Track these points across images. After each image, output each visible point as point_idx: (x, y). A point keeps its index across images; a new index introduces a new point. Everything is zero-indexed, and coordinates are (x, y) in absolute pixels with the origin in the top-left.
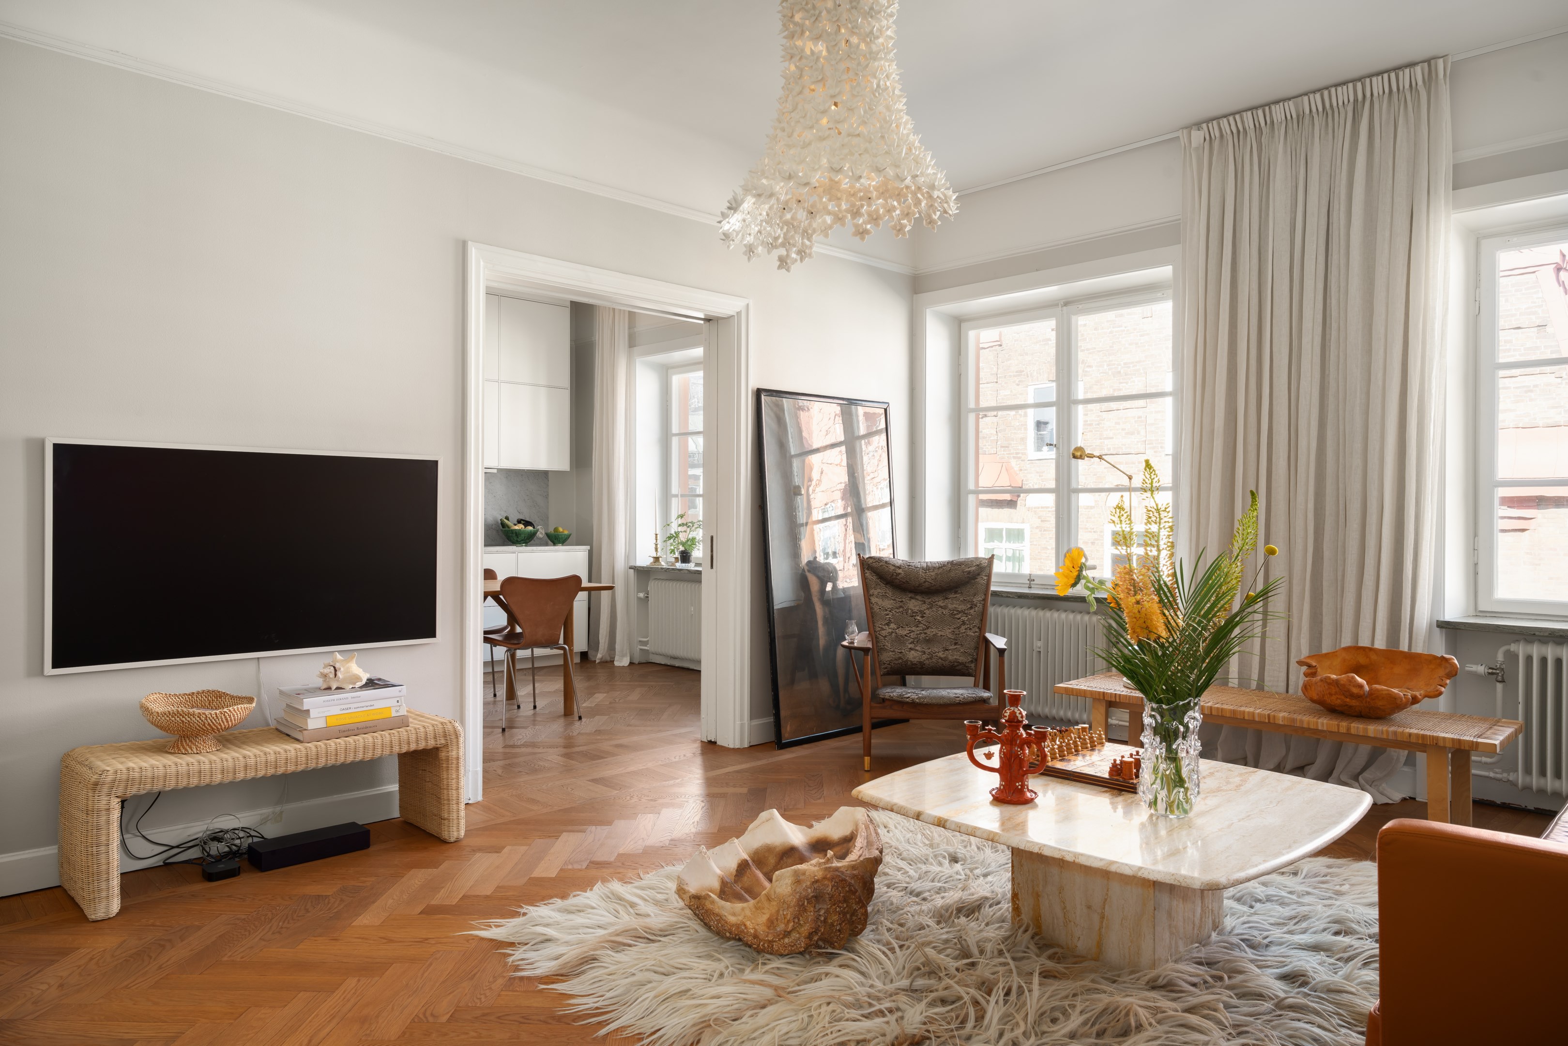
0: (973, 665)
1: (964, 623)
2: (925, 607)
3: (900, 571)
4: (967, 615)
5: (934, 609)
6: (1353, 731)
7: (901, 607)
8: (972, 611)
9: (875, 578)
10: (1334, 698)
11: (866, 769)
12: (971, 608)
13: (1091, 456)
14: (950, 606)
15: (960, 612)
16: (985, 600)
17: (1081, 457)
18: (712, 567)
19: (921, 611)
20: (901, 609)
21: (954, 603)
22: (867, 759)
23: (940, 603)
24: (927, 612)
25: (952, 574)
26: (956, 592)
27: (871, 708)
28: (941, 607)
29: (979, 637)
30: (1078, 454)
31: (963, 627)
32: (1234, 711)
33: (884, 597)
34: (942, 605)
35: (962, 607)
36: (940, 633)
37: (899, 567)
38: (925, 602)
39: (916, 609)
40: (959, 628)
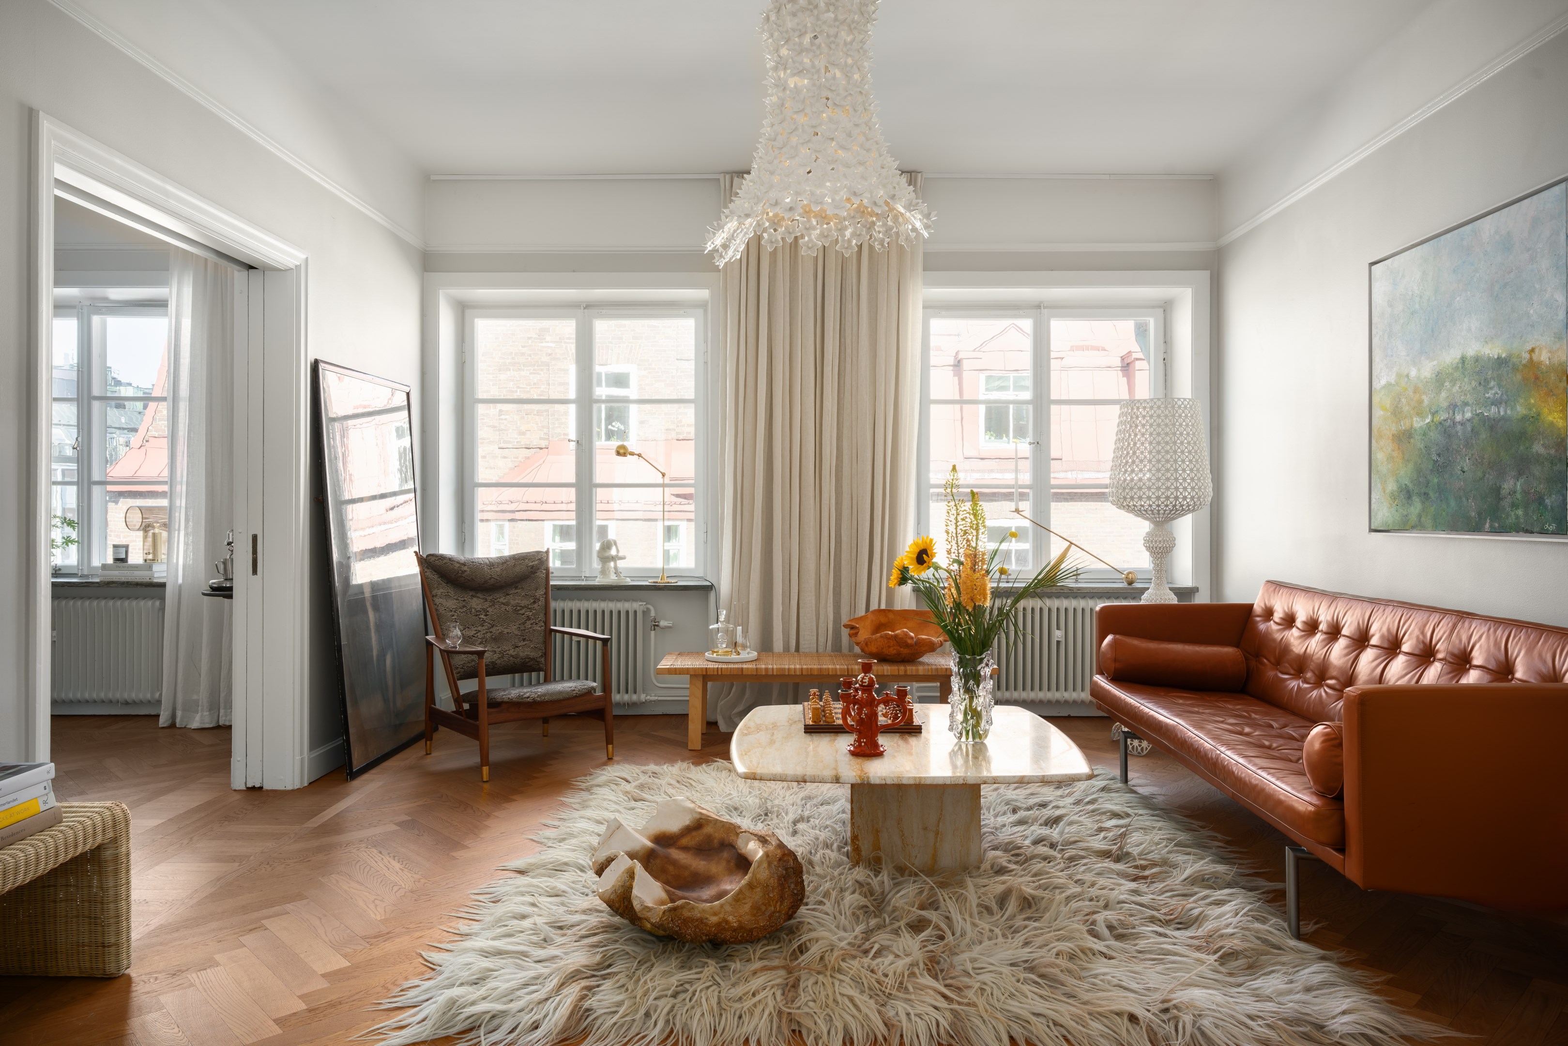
0: (543, 660)
1: (529, 618)
2: (487, 604)
3: (465, 568)
4: (531, 610)
5: (497, 606)
6: (909, 673)
7: (464, 606)
8: (536, 606)
9: (436, 577)
10: (891, 649)
11: (485, 780)
12: (534, 602)
13: (632, 454)
14: (513, 602)
15: (523, 608)
16: (546, 594)
17: (624, 455)
18: (255, 571)
19: (484, 609)
20: (465, 609)
21: (516, 598)
22: (485, 769)
23: (502, 600)
24: (490, 610)
25: (517, 569)
26: (516, 588)
27: (489, 714)
28: (503, 604)
29: (545, 631)
30: (622, 451)
31: (528, 623)
32: (821, 669)
33: (447, 596)
34: (504, 601)
35: (525, 602)
36: (506, 631)
37: (464, 564)
38: (486, 600)
39: (479, 608)
40: (524, 623)
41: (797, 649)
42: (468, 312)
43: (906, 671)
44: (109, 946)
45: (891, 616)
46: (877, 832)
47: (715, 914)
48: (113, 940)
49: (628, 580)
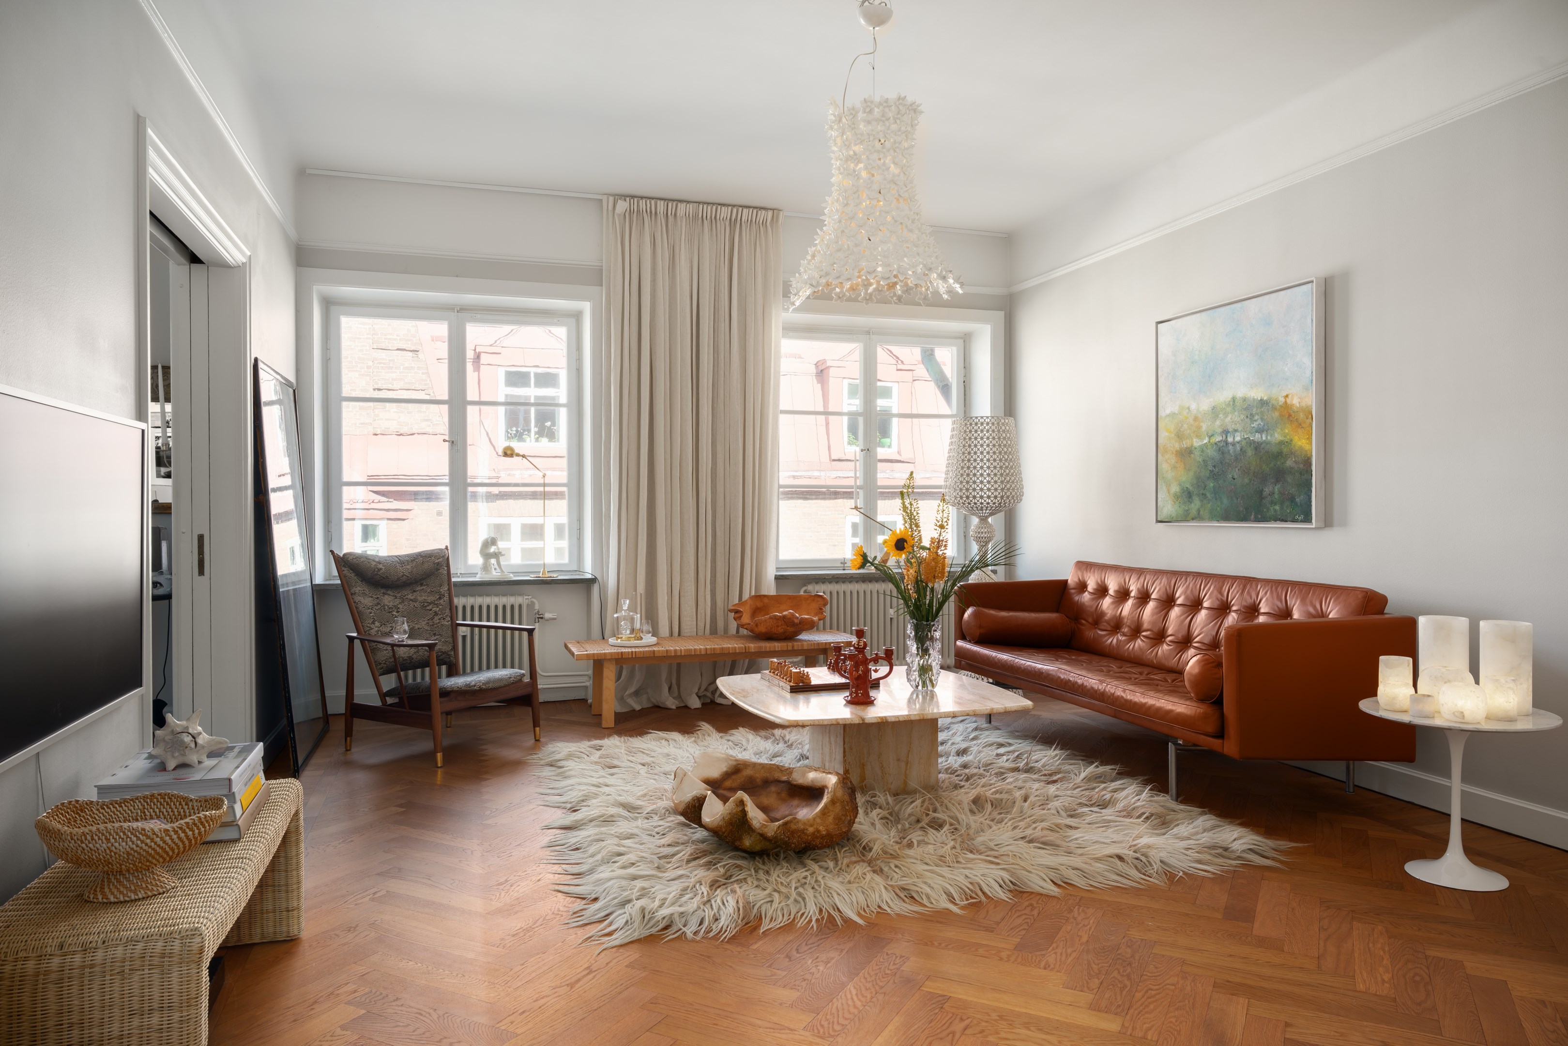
0: (453, 653)
1: (436, 614)
2: (397, 601)
3: (381, 566)
4: (437, 605)
5: (406, 603)
7: (378, 604)
8: (442, 601)
9: (353, 575)
11: (439, 765)
12: (440, 598)
13: (518, 455)
14: (420, 599)
15: (430, 604)
16: (449, 589)
17: (511, 456)
18: (201, 572)
19: (395, 606)
20: (379, 606)
21: (423, 595)
22: (439, 756)
23: (410, 597)
24: (400, 606)
25: (426, 566)
26: (422, 585)
27: (441, 703)
28: (411, 600)
29: (452, 625)
30: (509, 452)
31: (436, 618)
32: (722, 648)
33: (364, 594)
34: (412, 598)
35: (431, 599)
36: (417, 626)
37: (379, 563)
38: (396, 598)
39: (391, 604)
40: (432, 619)
41: (679, 635)
42: (334, 309)
43: (793, 647)
44: (293, 910)
45: (766, 601)
46: (863, 766)
47: (811, 826)
48: (295, 904)
49: (511, 575)
